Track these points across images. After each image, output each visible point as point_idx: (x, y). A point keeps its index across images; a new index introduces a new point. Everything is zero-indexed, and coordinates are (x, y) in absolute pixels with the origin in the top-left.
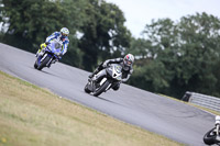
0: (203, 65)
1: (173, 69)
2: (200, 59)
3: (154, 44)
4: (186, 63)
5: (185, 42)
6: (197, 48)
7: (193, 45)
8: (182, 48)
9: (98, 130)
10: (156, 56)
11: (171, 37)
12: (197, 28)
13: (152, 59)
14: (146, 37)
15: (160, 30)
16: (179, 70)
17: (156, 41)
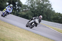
0: (43, 12)
1: (34, 13)
2: (42, 10)
3: (29, 6)
4: (38, 11)
5: (37, 5)
6: (41, 7)
7: (40, 6)
8: (37, 7)
9: (13, 30)
10: (29, 9)
11: (33, 4)
12: (41, 1)
13: (28, 10)
14: (26, 4)
15: (30, 2)
16: (36, 13)
17: (29, 5)
